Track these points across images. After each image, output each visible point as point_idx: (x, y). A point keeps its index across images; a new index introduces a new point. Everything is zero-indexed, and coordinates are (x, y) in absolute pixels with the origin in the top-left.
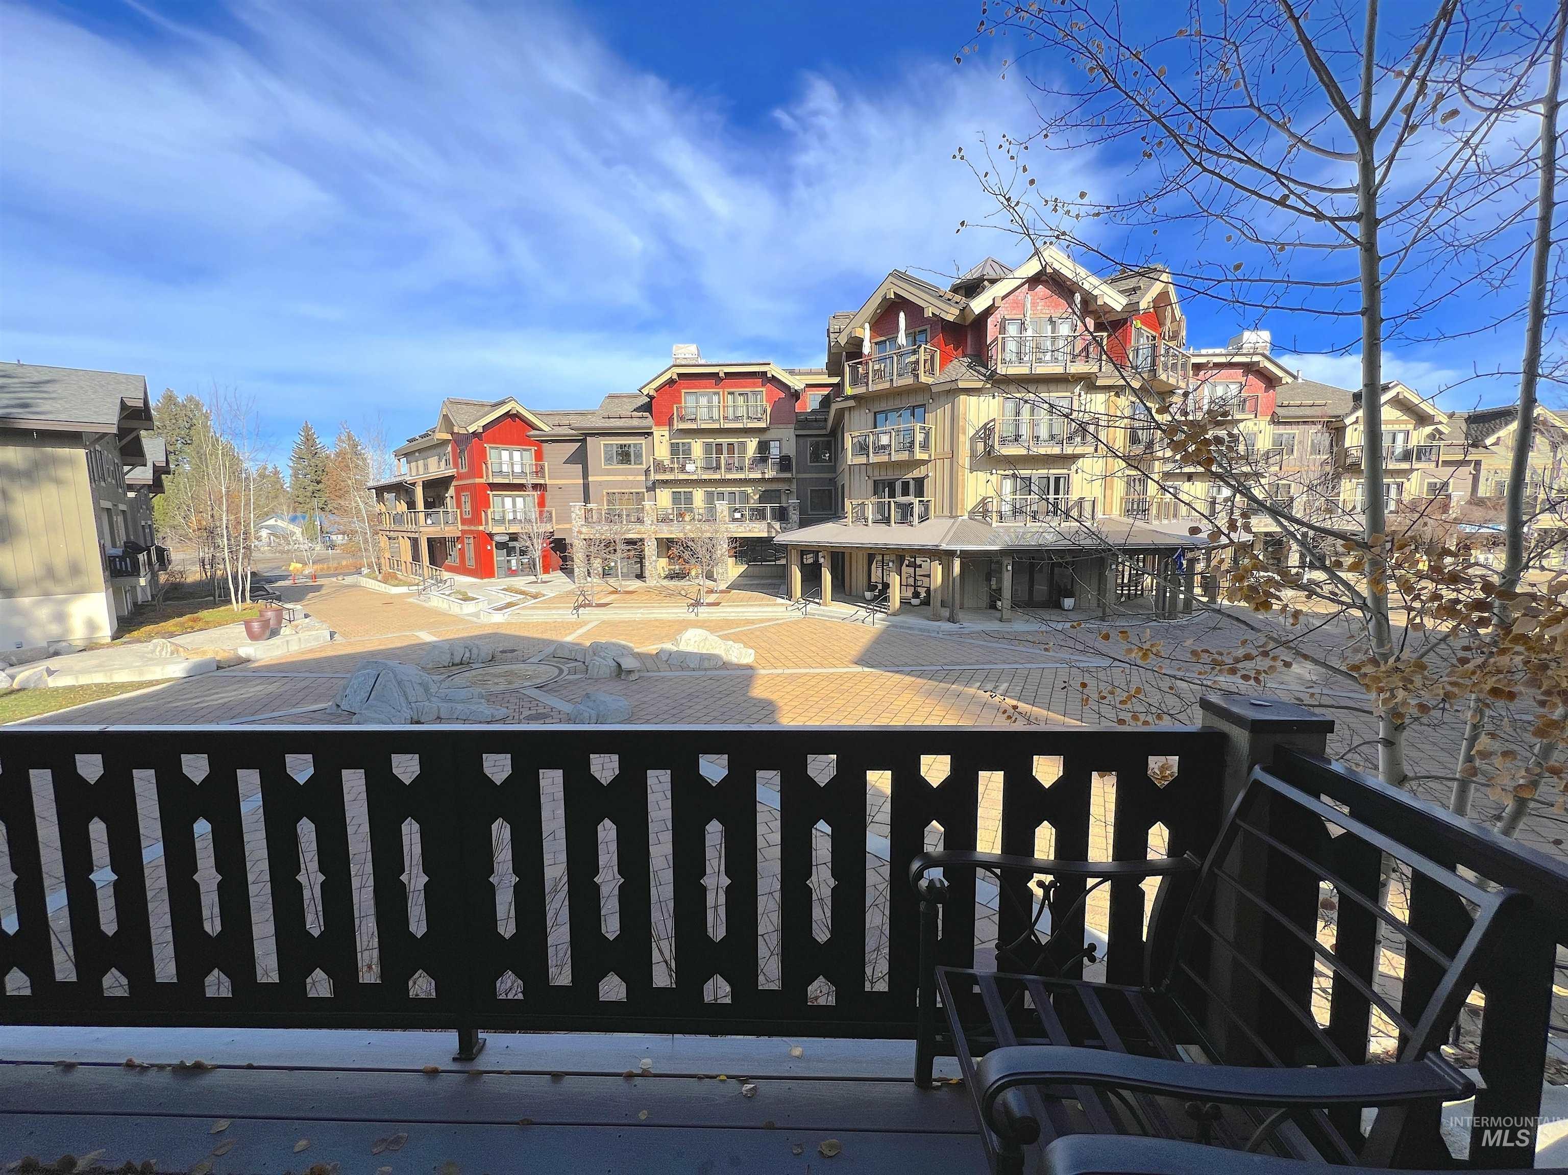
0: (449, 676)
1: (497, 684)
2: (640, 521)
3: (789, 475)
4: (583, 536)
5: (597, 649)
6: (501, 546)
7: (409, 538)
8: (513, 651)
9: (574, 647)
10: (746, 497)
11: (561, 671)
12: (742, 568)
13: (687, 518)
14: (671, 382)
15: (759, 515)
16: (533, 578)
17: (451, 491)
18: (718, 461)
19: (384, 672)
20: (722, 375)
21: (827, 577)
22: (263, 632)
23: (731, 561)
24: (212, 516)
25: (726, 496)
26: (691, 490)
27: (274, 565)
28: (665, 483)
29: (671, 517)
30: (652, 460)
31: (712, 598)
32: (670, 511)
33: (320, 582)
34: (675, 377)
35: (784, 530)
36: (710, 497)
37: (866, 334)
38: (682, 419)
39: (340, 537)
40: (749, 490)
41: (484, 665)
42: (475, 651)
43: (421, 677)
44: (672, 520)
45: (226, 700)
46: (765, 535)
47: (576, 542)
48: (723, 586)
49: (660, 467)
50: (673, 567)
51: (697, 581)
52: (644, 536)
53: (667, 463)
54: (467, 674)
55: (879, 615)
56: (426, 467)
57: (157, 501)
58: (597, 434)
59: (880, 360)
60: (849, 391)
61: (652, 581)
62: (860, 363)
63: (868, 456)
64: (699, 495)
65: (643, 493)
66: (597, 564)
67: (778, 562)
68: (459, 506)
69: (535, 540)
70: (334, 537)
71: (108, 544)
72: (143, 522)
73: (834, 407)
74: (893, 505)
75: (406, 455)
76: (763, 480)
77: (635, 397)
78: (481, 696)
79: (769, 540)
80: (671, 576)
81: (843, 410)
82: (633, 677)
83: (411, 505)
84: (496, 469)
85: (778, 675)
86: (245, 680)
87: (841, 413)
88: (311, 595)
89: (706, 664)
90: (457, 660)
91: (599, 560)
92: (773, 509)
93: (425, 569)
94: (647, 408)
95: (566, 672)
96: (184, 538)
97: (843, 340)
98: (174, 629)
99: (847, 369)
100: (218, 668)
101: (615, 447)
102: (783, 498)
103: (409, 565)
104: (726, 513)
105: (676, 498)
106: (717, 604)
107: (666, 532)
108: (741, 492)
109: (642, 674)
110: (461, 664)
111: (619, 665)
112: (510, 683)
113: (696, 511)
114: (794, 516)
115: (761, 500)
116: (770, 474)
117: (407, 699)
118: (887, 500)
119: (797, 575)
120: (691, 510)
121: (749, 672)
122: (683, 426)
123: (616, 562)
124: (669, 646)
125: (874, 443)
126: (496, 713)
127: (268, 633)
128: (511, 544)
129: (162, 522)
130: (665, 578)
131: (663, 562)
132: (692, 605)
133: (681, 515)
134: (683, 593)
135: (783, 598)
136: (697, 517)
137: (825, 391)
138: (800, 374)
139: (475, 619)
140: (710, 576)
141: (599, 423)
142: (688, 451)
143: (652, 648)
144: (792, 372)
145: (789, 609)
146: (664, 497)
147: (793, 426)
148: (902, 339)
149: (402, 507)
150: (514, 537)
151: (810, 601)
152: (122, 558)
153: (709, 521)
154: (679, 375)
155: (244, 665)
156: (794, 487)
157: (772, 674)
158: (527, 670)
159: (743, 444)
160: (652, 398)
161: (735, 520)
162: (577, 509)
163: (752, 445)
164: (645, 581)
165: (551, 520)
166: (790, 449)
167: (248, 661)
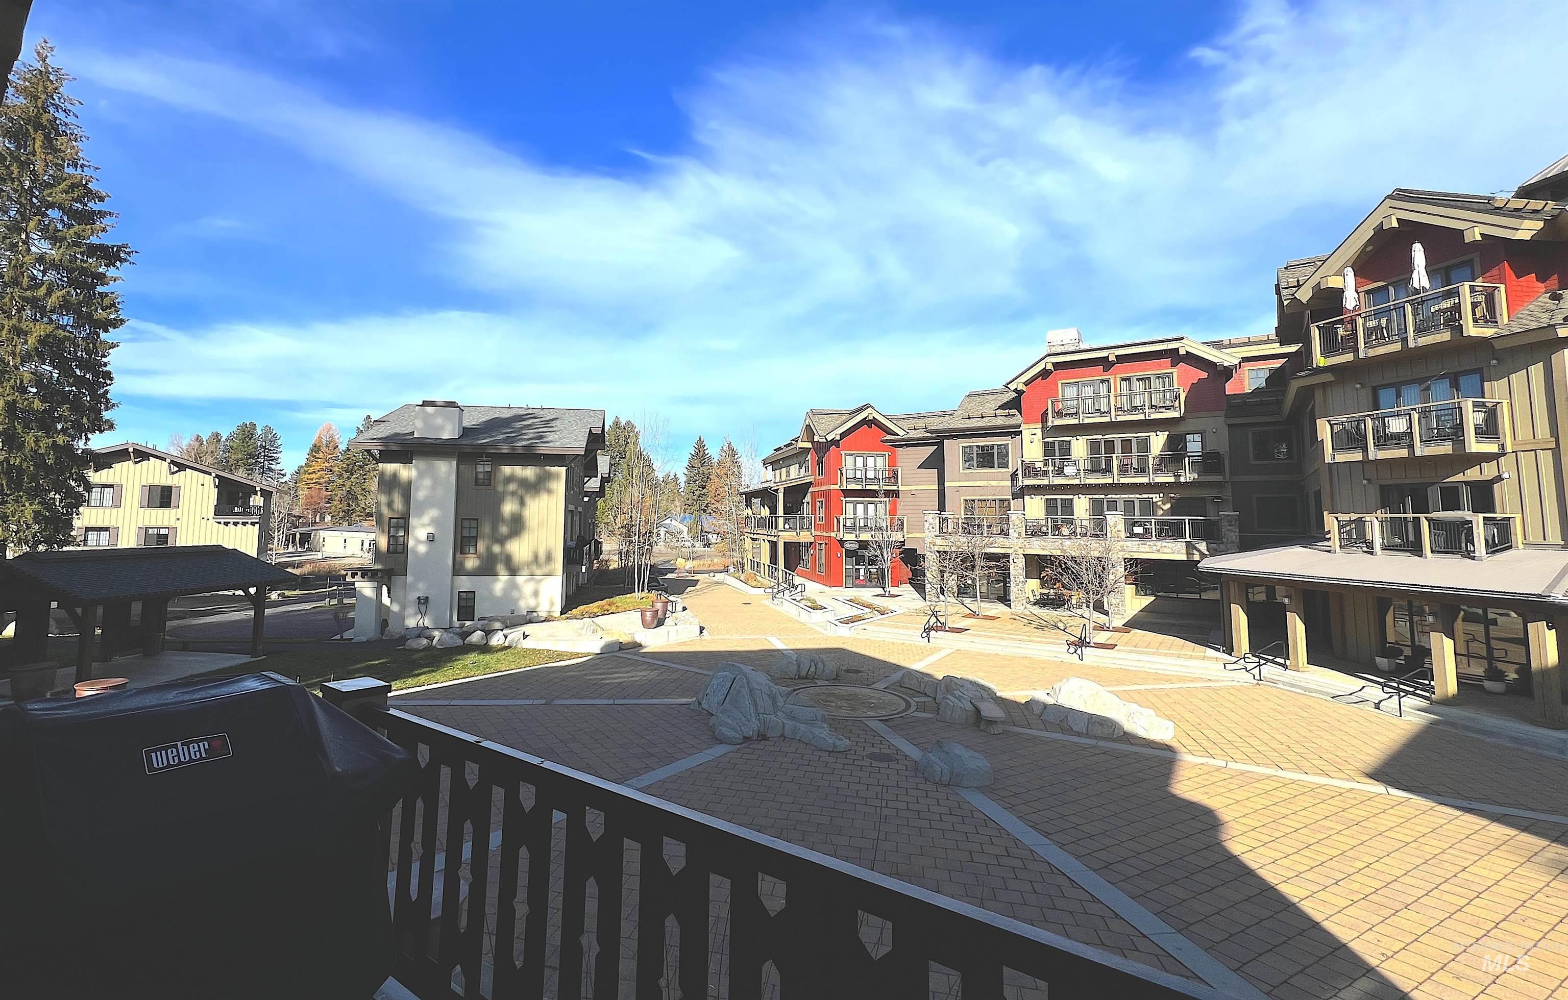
0: (795, 690)
1: (840, 707)
2: (1004, 533)
3: (1219, 478)
4: (936, 548)
5: (950, 683)
6: (850, 554)
7: (769, 541)
8: (858, 672)
9: (924, 678)
10: (1149, 507)
11: (908, 705)
12: (1147, 600)
13: (1065, 531)
14: (1045, 373)
15: (1171, 531)
16: (880, 591)
17: (808, 498)
18: (1109, 462)
19: (738, 676)
20: (1112, 358)
21: (1297, 628)
22: (652, 621)
23: (1130, 590)
24: (631, 517)
25: (1121, 505)
26: (1071, 497)
27: (666, 559)
28: (1036, 490)
29: (1044, 529)
30: (1020, 462)
31: (1102, 637)
32: (1043, 522)
33: (697, 577)
34: (1049, 367)
35: (1213, 553)
36: (1097, 509)
37: (1348, 283)
38: (1059, 414)
39: (715, 536)
40: (1156, 498)
41: (827, 683)
42: (820, 665)
43: (770, 687)
44: (1046, 534)
45: (622, 680)
46: (1184, 557)
47: (928, 554)
48: (1118, 622)
49: (1029, 469)
50: (1046, 591)
51: (1079, 611)
52: (1009, 551)
53: (1039, 465)
54: (811, 690)
55: (1410, 702)
56: (788, 472)
57: (600, 502)
58: (955, 436)
59: (1377, 314)
60: (1319, 360)
61: (1019, 606)
62: (1341, 322)
63: (1365, 449)
64: (1081, 506)
65: (1009, 500)
66: (952, 582)
67: (1205, 596)
68: (814, 511)
69: (884, 550)
70: (710, 536)
71: (569, 539)
72: (590, 520)
73: (1294, 386)
74: (1425, 525)
75: (771, 463)
76: (1177, 485)
77: (1002, 393)
78: (824, 719)
79: (1190, 565)
80: (1043, 602)
81: (1312, 388)
82: (997, 729)
83: (774, 510)
84: (850, 475)
85: (1218, 769)
86: (636, 663)
87: (1306, 394)
88: (689, 589)
89: (1098, 731)
90: (803, 673)
91: (955, 577)
92: (1193, 523)
93: (780, 572)
94: (1015, 404)
95: (913, 708)
96: (612, 533)
97: (1304, 295)
98: (596, 610)
99: (1315, 333)
100: (621, 649)
101: (975, 449)
102: (1211, 509)
103: (767, 567)
104: (1121, 526)
105: (1050, 507)
106: (1112, 647)
107: (1038, 547)
108: (1141, 501)
109: (1007, 728)
110: (807, 678)
111: (978, 711)
112: (853, 709)
113: (1078, 522)
114: (1233, 535)
115: (1173, 511)
116: (1188, 476)
117: (756, 709)
118: (1410, 515)
119: (1240, 620)
120: (1071, 522)
121: (1168, 754)
122: (1059, 422)
123: (973, 580)
124: (1041, 695)
125: (1375, 430)
126: (838, 743)
127: (656, 622)
128: (860, 552)
129: (600, 520)
130: (1035, 604)
131: (1034, 584)
132: (1073, 643)
133: (1056, 528)
134: (1061, 625)
135: (1218, 650)
136: (1079, 530)
137: (1277, 364)
138: (1231, 345)
139: (823, 631)
140: (1099, 607)
141: (958, 423)
142: (1066, 450)
143: (1021, 695)
144: (1218, 345)
145: (1228, 667)
146: (1035, 507)
147: (1223, 413)
148: (1420, 278)
149: (765, 512)
150: (864, 545)
151: (1267, 660)
152: (575, 549)
153: (1096, 535)
154: (1055, 365)
155: (637, 649)
156: (1228, 493)
157: (1206, 764)
158: (871, 697)
159: (1146, 441)
160: (1020, 393)
161: (1133, 535)
162: (932, 519)
163: (1158, 442)
164: (1009, 606)
165: (902, 529)
166: (1221, 444)
167: (640, 645)
